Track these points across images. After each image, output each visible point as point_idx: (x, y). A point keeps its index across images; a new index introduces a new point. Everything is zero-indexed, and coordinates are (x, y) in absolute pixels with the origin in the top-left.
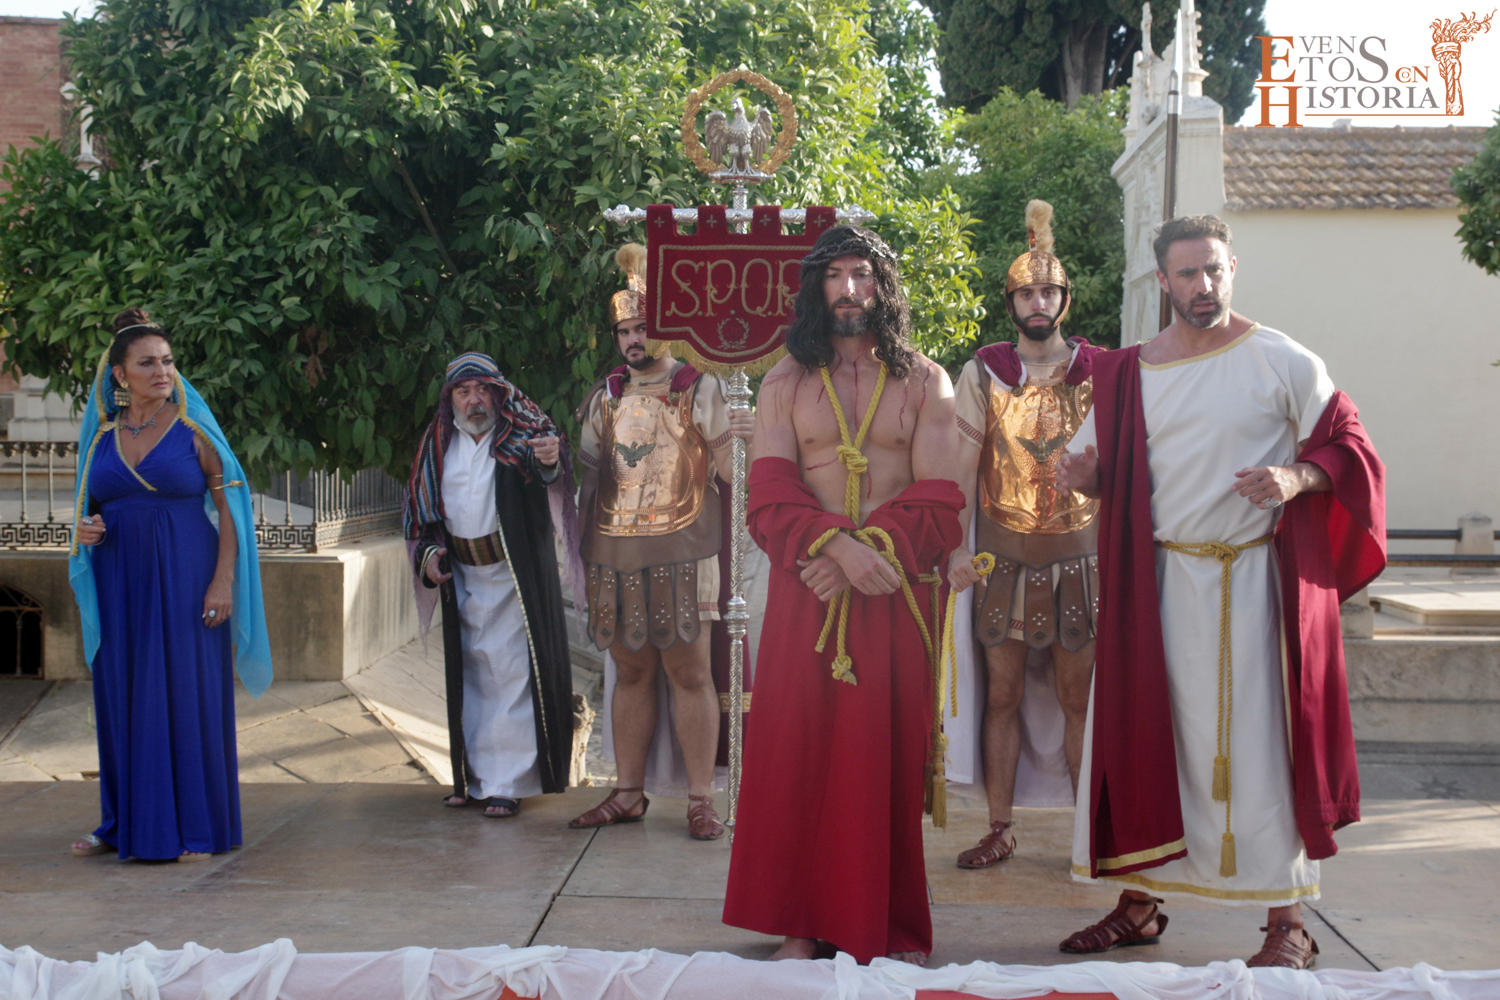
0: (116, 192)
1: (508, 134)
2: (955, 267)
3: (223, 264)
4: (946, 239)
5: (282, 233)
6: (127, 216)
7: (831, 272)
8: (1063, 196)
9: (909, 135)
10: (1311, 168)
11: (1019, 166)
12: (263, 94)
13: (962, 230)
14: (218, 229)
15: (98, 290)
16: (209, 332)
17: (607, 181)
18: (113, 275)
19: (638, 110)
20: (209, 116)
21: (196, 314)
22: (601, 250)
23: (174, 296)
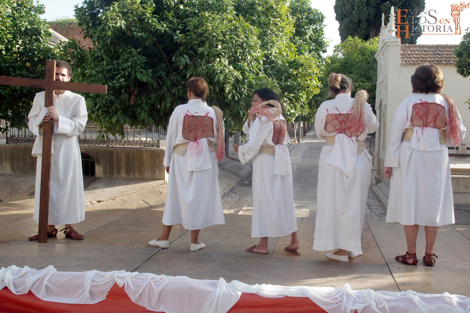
1: (179, 33)
2: (313, 73)
4: (311, 66)
8: (363, 63)
11: (352, 55)
12: (112, 22)
17: (207, 46)
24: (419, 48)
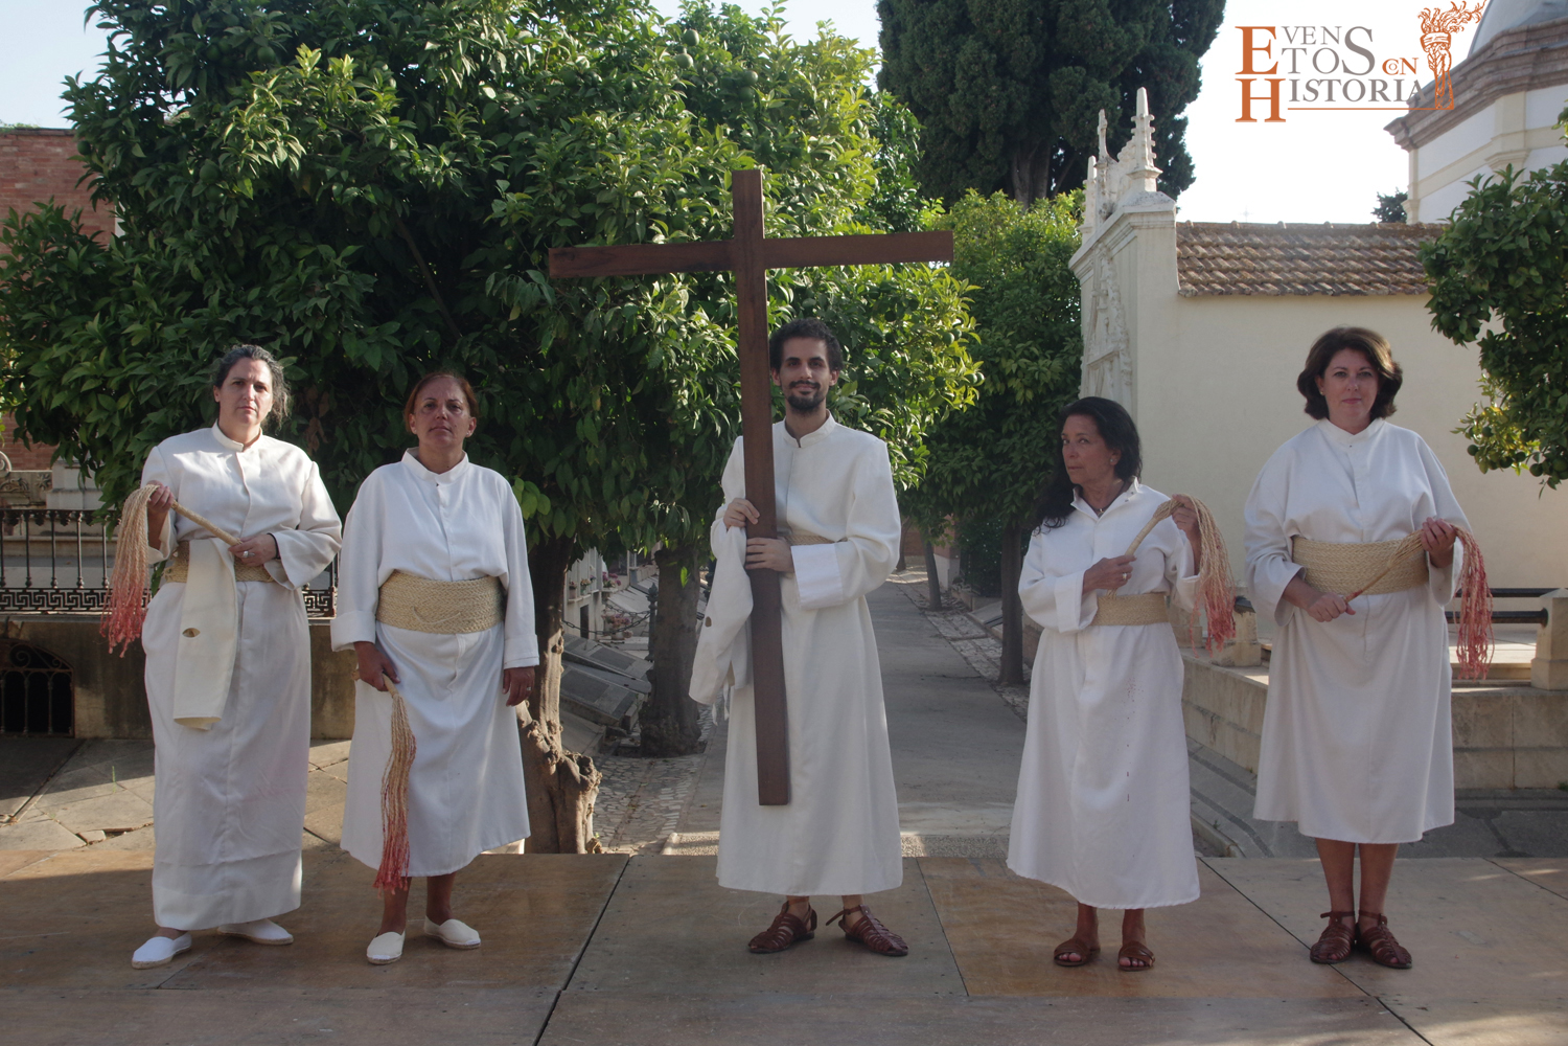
2: (955, 333)
3: (219, 323)
4: (946, 306)
5: (279, 293)
6: (127, 279)
8: (1027, 287)
10: (1253, 259)
12: (258, 148)
13: (960, 296)
14: (216, 288)
15: (97, 353)
17: (611, 239)
18: (114, 339)
21: (192, 374)
22: (605, 309)
23: (170, 357)
24: (1233, 235)
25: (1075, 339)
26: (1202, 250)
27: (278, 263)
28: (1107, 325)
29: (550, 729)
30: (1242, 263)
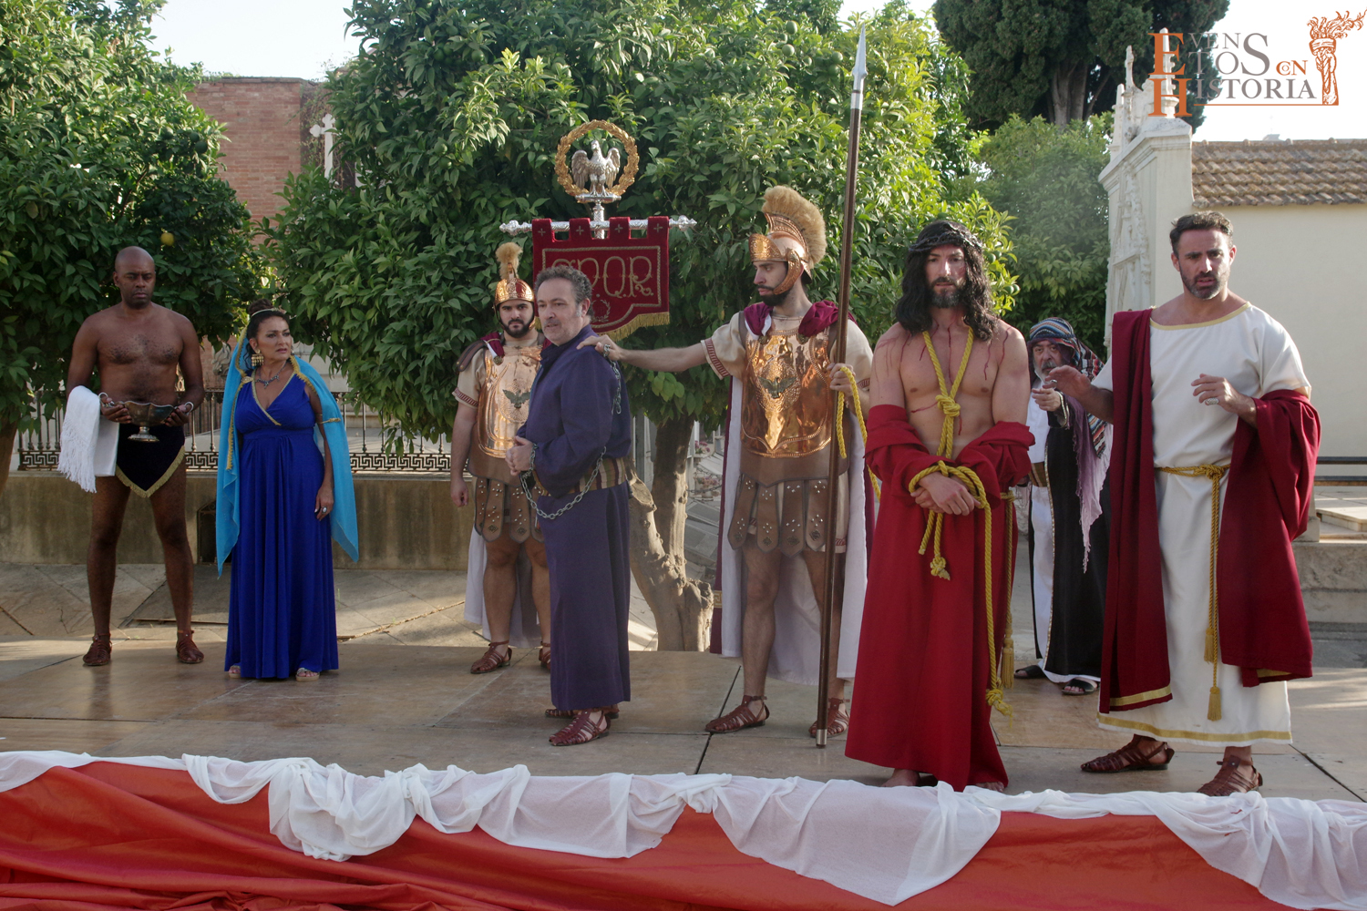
0: (364, 205)
1: (658, 156)
2: (996, 253)
3: (446, 257)
4: (989, 232)
5: (488, 235)
6: (372, 223)
7: (931, 257)
8: (1062, 198)
9: (946, 152)
10: (1261, 173)
11: (1025, 176)
12: (477, 129)
13: (1001, 225)
14: (442, 232)
15: (352, 278)
16: (436, 309)
17: (733, 190)
18: (364, 267)
19: (757, 135)
20: (436, 146)
21: (426, 296)
22: (730, 244)
23: (409, 282)
24: (1244, 151)
25: (1103, 243)
26: (1216, 166)
27: (485, 211)
28: (1131, 232)
29: (677, 561)
30: (1252, 177)
